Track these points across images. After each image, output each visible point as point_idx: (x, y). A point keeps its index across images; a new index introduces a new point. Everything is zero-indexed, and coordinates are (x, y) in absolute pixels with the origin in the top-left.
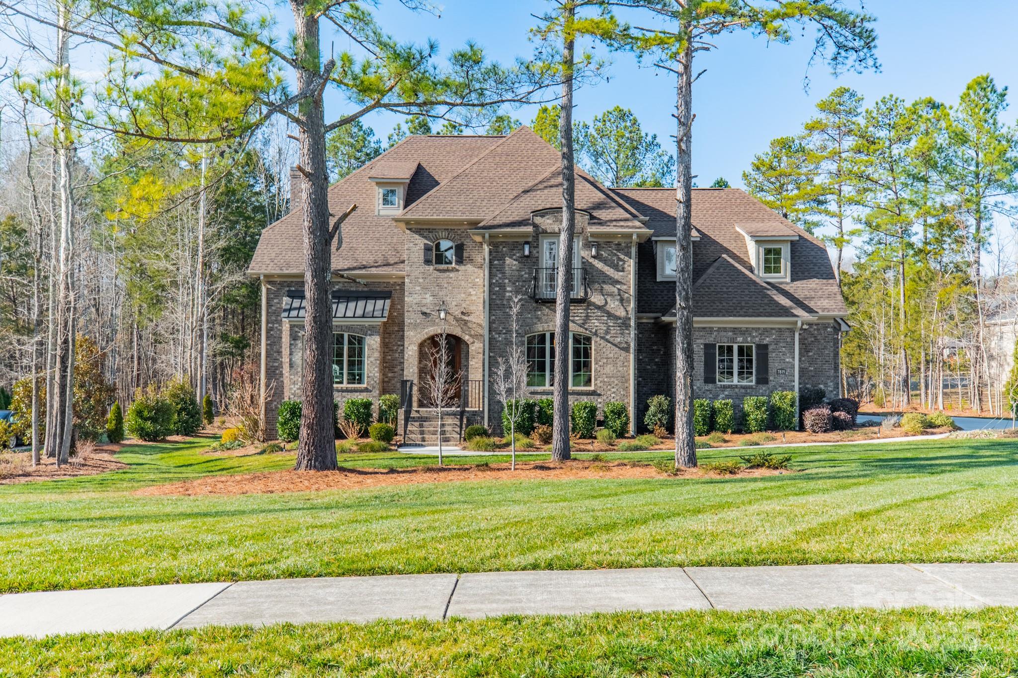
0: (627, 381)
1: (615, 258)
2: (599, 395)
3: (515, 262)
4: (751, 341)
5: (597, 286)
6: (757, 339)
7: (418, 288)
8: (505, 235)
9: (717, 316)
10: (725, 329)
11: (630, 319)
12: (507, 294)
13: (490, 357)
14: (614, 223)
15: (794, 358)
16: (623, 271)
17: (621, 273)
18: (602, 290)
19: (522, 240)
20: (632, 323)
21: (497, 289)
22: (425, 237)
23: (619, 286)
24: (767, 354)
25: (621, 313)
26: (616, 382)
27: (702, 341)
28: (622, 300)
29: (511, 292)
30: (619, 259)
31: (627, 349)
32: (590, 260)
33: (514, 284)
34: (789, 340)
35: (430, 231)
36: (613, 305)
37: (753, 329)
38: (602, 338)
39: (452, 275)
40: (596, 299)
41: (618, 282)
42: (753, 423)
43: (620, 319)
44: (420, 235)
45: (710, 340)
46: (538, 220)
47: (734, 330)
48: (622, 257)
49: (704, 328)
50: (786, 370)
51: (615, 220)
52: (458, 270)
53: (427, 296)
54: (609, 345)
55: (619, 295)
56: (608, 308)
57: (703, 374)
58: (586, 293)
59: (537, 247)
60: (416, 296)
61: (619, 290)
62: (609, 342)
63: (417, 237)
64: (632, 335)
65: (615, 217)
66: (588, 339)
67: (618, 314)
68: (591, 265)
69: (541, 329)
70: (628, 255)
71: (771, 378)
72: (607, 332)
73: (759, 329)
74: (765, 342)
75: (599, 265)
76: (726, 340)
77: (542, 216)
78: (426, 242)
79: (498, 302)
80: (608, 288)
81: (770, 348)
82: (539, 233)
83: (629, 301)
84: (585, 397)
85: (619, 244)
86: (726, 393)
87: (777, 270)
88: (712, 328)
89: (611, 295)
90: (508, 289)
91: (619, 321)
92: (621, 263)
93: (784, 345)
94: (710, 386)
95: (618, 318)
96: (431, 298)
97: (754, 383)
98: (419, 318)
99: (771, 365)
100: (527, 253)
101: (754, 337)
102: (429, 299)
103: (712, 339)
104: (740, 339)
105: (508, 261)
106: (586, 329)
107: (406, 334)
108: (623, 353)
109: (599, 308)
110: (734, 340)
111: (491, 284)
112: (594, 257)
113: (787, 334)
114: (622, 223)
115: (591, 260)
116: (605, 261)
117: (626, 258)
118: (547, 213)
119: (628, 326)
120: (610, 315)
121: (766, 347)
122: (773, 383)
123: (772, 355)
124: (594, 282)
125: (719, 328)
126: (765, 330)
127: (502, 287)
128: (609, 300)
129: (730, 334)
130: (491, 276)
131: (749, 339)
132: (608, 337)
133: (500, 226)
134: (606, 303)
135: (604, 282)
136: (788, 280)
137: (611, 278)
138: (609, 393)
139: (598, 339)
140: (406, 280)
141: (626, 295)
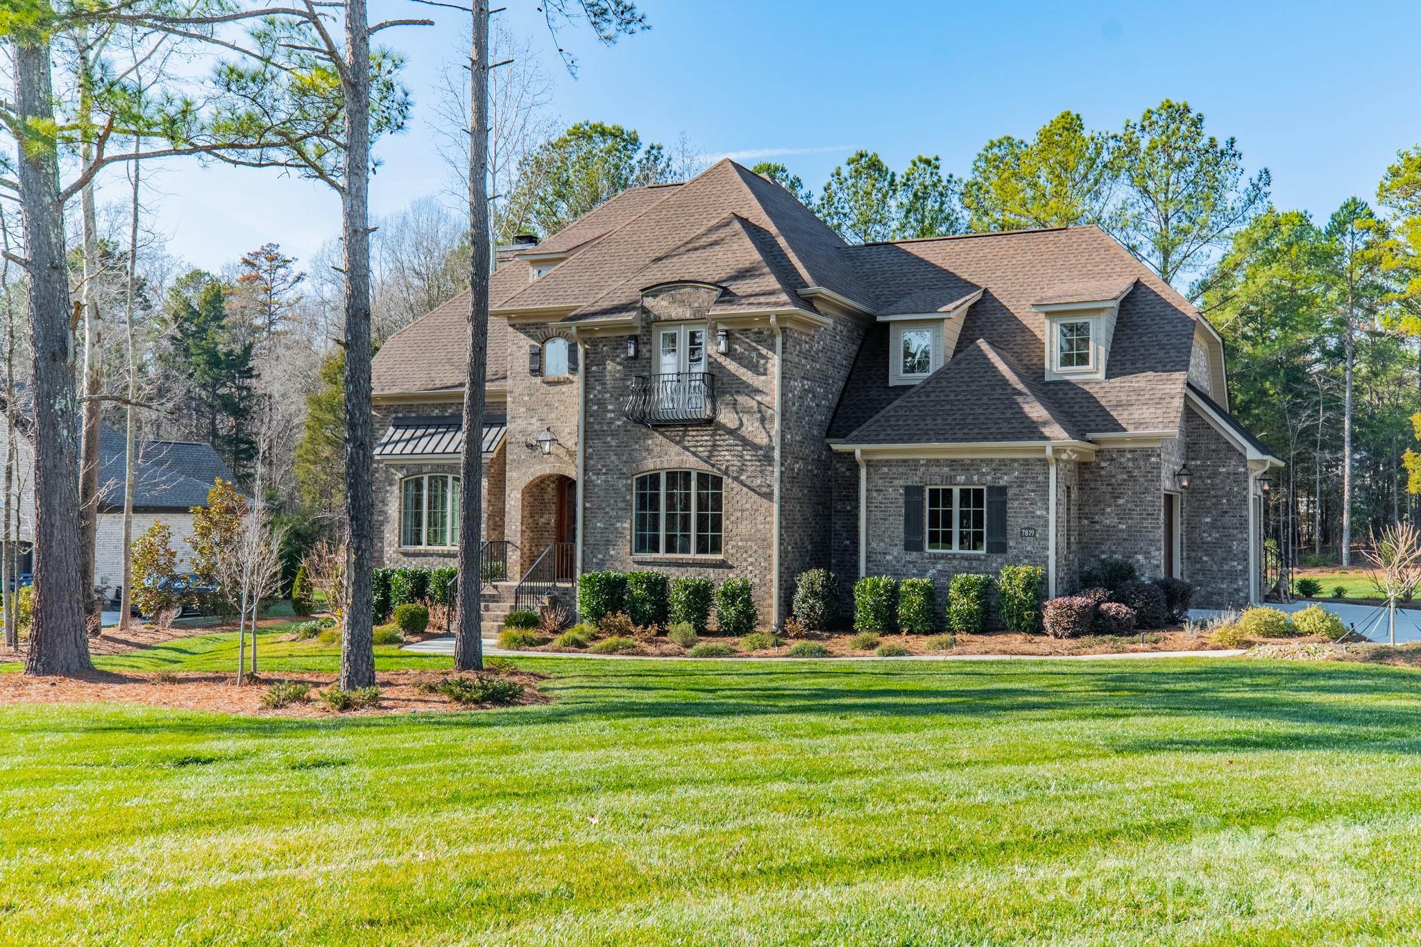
0: (770, 546)
1: (754, 355)
2: (731, 567)
3: (619, 368)
4: (982, 480)
5: (728, 398)
6: (989, 478)
7: (522, 410)
8: (604, 328)
9: (919, 441)
10: (937, 463)
11: (773, 448)
12: (609, 415)
13: (585, 509)
14: (752, 300)
15: (1047, 509)
16: (765, 374)
17: (763, 378)
18: (735, 403)
19: (627, 334)
20: (777, 455)
21: (595, 408)
22: (531, 336)
23: (759, 398)
24: (1005, 502)
25: (762, 439)
26: (755, 547)
27: (901, 482)
28: (763, 420)
29: (613, 411)
30: (760, 356)
31: (768, 496)
32: (719, 360)
33: (617, 399)
34: (1041, 478)
35: (538, 326)
36: (752, 429)
37: (982, 460)
38: (736, 479)
39: (564, 388)
40: (727, 417)
41: (758, 391)
42: (955, 619)
43: (761, 448)
44: (525, 333)
45: (914, 480)
46: (649, 302)
47: (952, 463)
48: (764, 351)
49: (905, 461)
50: (1036, 531)
51: (751, 296)
52: (572, 382)
53: (534, 420)
54: (745, 489)
55: (760, 411)
56: (744, 432)
57: (902, 536)
58: (714, 409)
59: (649, 342)
60: (519, 421)
61: (759, 403)
62: (745, 486)
63: (522, 336)
64: (777, 474)
65: (749, 291)
66: (718, 483)
67: (758, 441)
68: (721, 367)
69: (652, 467)
70: (772, 348)
71: (1011, 543)
72: (741, 471)
73: (992, 460)
74: (1002, 483)
75: (731, 366)
76: (939, 480)
77: (655, 296)
78: (533, 342)
79: (597, 427)
80: (741, 399)
81: (1011, 492)
82: (651, 321)
83: (772, 421)
84: (711, 570)
85: (760, 332)
86: (939, 567)
87: (1083, 360)
88: (918, 461)
89: (749, 411)
90: (610, 407)
91: (761, 452)
92: (762, 362)
93: (1032, 487)
94: (914, 555)
95: (756, 447)
96: (538, 424)
97: (984, 552)
98: (524, 453)
99: (1011, 521)
100: (631, 352)
101: (983, 474)
102: (535, 423)
103: (916, 479)
104: (961, 478)
105: (610, 366)
106: (713, 466)
107: (508, 475)
108: (765, 502)
109: (731, 432)
110: (950, 479)
111: (587, 402)
112: (724, 354)
113: (1038, 469)
114: (762, 299)
115: (721, 359)
116: (740, 359)
117: (770, 354)
118: (661, 291)
119: (768, 459)
120: (746, 443)
121: (1003, 491)
122: (1015, 552)
123: (1013, 505)
124: (724, 393)
125: (929, 461)
126: (1002, 462)
127: (602, 404)
128: (744, 420)
129: (946, 469)
130: (587, 388)
131: (975, 478)
132: (743, 478)
133: (595, 314)
134: (741, 424)
135: (738, 392)
136: (1101, 376)
137: (748, 386)
138: (744, 564)
139: (730, 481)
140: (509, 399)
141: (770, 411)
